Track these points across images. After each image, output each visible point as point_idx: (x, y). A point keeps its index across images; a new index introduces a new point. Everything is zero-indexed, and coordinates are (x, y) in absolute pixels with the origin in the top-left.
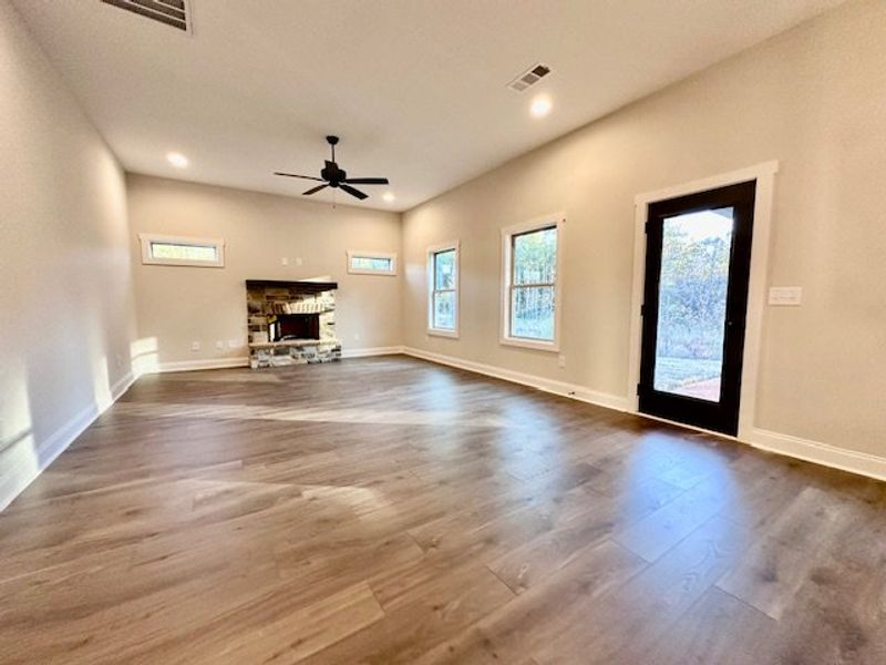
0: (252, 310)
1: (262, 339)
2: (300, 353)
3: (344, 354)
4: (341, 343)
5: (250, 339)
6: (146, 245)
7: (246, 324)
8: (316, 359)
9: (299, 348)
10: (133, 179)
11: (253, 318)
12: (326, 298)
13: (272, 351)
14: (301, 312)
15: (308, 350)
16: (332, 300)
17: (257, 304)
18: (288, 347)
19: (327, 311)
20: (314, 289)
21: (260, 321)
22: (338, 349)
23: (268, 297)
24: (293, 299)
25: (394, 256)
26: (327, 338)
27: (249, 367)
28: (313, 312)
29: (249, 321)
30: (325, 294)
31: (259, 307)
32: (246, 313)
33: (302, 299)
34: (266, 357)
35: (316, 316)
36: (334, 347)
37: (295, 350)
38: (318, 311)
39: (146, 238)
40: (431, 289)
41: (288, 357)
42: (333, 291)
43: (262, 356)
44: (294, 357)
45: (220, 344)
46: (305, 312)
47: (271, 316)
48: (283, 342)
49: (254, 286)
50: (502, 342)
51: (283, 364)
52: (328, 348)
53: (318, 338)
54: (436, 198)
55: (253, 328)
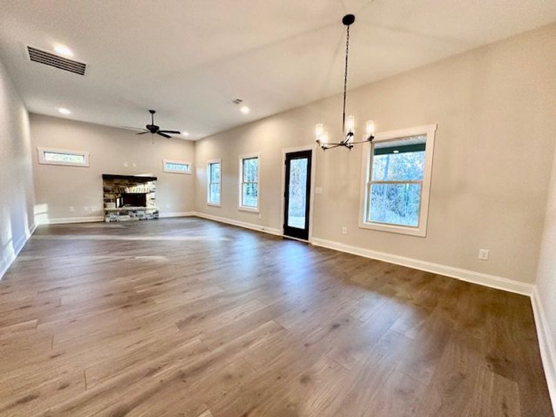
0: (106, 191)
1: (112, 206)
2: (135, 214)
3: (160, 215)
4: (158, 209)
5: (105, 206)
6: (41, 153)
7: (102, 198)
8: (144, 217)
9: (134, 212)
10: (32, 116)
11: (107, 195)
12: (150, 185)
13: (118, 213)
14: (135, 192)
15: (139, 213)
16: (154, 187)
17: (109, 187)
18: (128, 211)
19: (151, 192)
20: (144, 180)
21: (111, 197)
22: (157, 212)
23: (116, 184)
24: (131, 185)
25: (190, 164)
26: (151, 207)
27: (104, 222)
28: (143, 192)
29: (104, 197)
30: (150, 183)
31: (110, 189)
32: (102, 192)
33: (136, 185)
34: (115, 216)
35: (145, 194)
36: (154, 211)
37: (132, 213)
38: (146, 192)
39: (41, 150)
40: (209, 182)
41: (128, 216)
42: (154, 182)
43: (112, 216)
44: (131, 216)
45: (86, 209)
46: (138, 192)
47: (117, 194)
48: (125, 208)
49: (107, 178)
51: (125, 220)
52: (152, 212)
53: (145, 206)
54: (210, 136)
55: (107, 201)
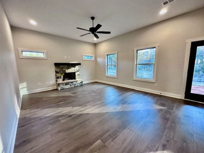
0: (57, 72)
1: (60, 81)
2: (72, 84)
3: (84, 83)
5: (57, 81)
6: (20, 52)
7: (55, 77)
8: (76, 85)
10: (13, 28)
11: (57, 74)
12: (77, 68)
13: (64, 84)
14: (70, 72)
15: (74, 83)
16: (79, 68)
17: (58, 70)
18: (69, 83)
19: (78, 71)
20: (74, 65)
21: (59, 75)
22: (82, 82)
23: (61, 68)
24: (68, 68)
25: (94, 55)
26: (78, 79)
27: (57, 89)
29: (56, 75)
30: (77, 67)
31: (59, 71)
32: (55, 73)
33: (71, 68)
34: (63, 86)
35: (75, 73)
36: (81, 81)
37: (71, 83)
38: (75, 71)
39: (20, 49)
41: (69, 85)
42: (79, 66)
43: (61, 86)
44: (70, 85)
45: (47, 83)
46: (72, 72)
47: (62, 74)
48: (66, 81)
49: (57, 65)
50: (134, 79)
51: (67, 87)
52: (79, 82)
53: (75, 79)
55: (57, 78)
